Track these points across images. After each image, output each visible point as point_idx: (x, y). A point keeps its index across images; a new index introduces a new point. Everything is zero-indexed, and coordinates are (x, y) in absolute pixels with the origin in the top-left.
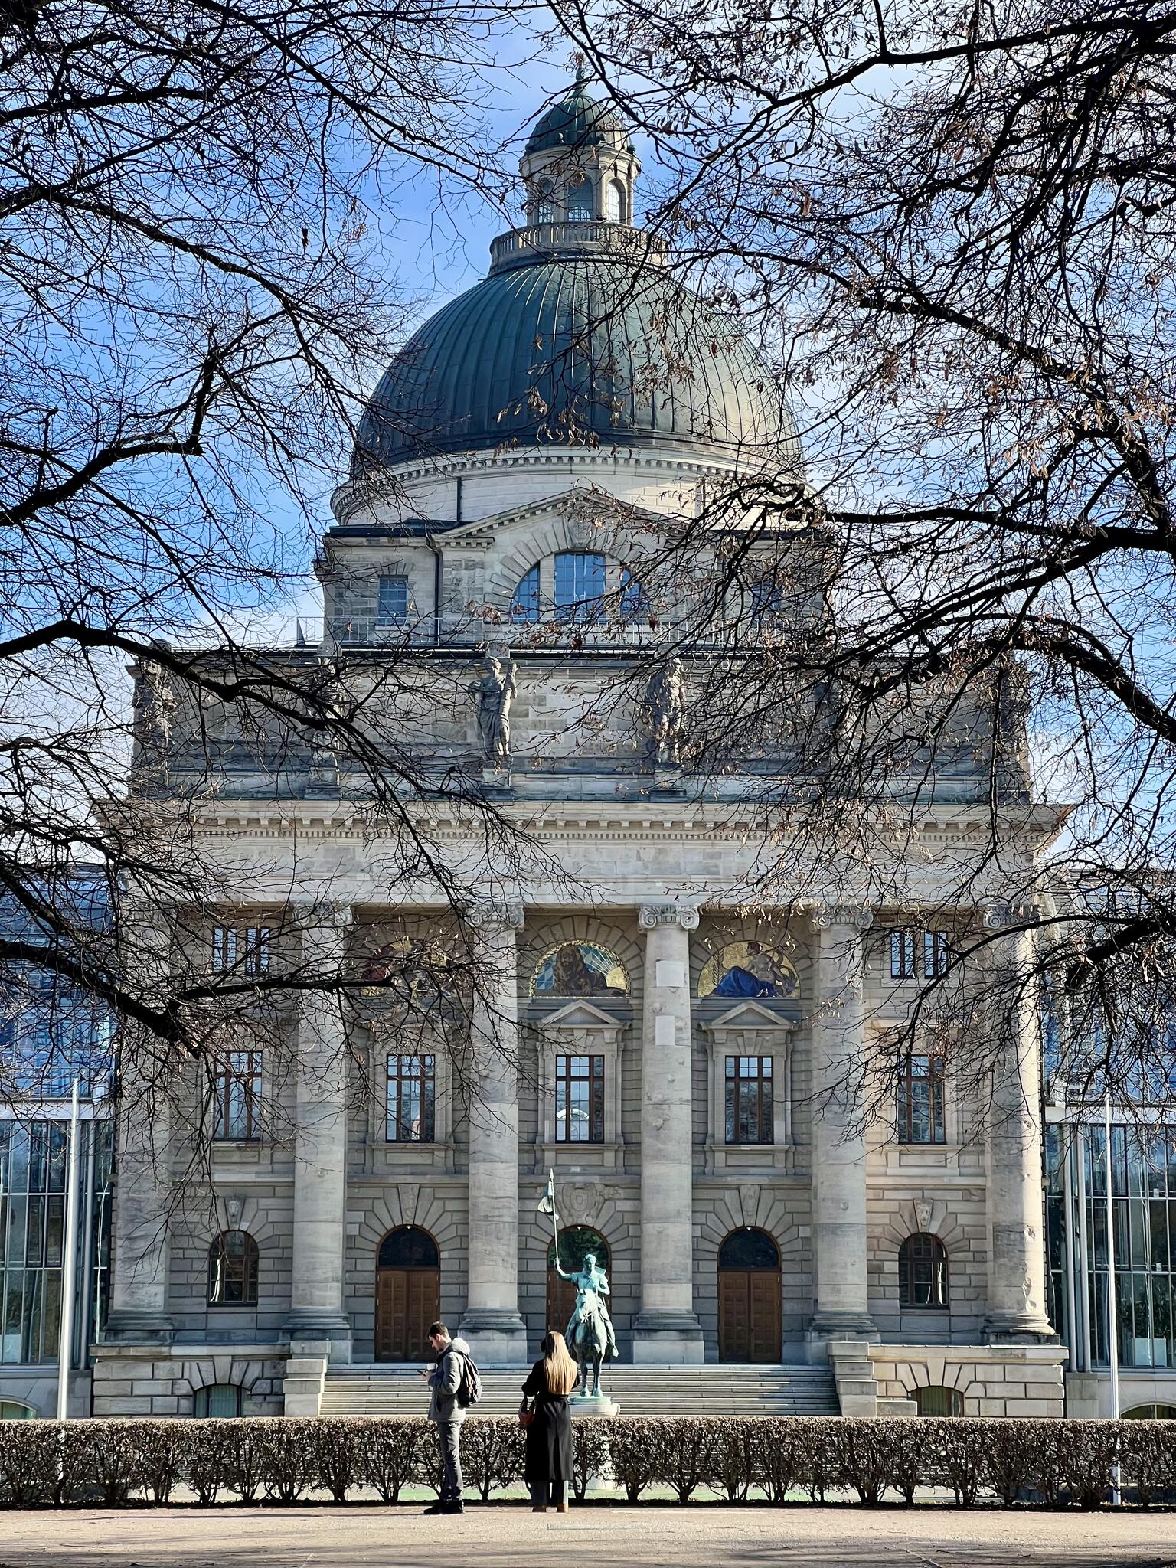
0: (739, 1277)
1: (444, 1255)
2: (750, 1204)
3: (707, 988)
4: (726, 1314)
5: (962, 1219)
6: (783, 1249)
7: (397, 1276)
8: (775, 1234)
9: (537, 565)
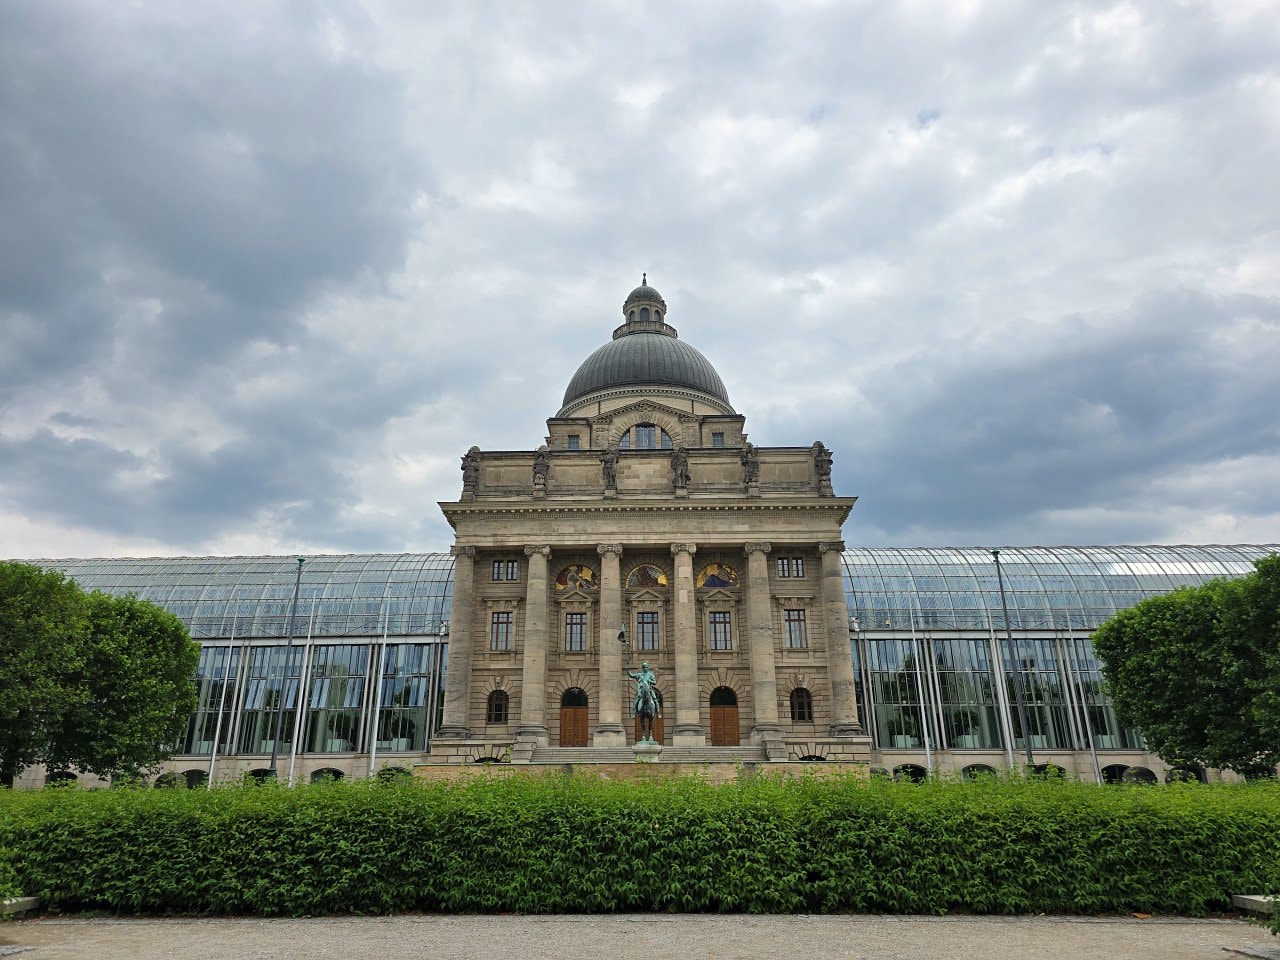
0: (719, 710)
1: (590, 701)
2: (723, 676)
3: (700, 584)
4: (714, 727)
5: (817, 681)
6: (739, 696)
7: (570, 711)
8: (735, 689)
9: (628, 431)
